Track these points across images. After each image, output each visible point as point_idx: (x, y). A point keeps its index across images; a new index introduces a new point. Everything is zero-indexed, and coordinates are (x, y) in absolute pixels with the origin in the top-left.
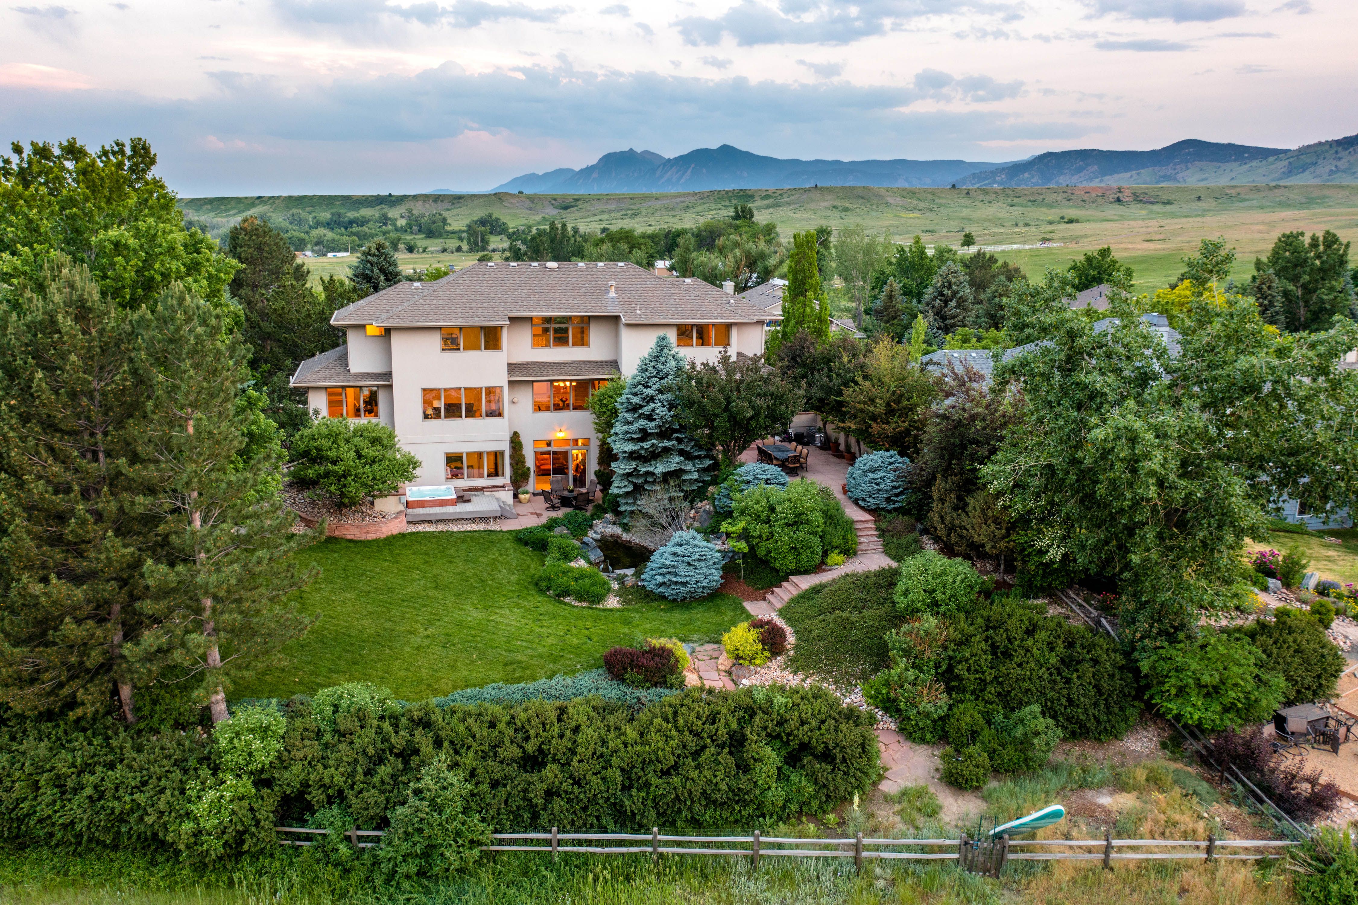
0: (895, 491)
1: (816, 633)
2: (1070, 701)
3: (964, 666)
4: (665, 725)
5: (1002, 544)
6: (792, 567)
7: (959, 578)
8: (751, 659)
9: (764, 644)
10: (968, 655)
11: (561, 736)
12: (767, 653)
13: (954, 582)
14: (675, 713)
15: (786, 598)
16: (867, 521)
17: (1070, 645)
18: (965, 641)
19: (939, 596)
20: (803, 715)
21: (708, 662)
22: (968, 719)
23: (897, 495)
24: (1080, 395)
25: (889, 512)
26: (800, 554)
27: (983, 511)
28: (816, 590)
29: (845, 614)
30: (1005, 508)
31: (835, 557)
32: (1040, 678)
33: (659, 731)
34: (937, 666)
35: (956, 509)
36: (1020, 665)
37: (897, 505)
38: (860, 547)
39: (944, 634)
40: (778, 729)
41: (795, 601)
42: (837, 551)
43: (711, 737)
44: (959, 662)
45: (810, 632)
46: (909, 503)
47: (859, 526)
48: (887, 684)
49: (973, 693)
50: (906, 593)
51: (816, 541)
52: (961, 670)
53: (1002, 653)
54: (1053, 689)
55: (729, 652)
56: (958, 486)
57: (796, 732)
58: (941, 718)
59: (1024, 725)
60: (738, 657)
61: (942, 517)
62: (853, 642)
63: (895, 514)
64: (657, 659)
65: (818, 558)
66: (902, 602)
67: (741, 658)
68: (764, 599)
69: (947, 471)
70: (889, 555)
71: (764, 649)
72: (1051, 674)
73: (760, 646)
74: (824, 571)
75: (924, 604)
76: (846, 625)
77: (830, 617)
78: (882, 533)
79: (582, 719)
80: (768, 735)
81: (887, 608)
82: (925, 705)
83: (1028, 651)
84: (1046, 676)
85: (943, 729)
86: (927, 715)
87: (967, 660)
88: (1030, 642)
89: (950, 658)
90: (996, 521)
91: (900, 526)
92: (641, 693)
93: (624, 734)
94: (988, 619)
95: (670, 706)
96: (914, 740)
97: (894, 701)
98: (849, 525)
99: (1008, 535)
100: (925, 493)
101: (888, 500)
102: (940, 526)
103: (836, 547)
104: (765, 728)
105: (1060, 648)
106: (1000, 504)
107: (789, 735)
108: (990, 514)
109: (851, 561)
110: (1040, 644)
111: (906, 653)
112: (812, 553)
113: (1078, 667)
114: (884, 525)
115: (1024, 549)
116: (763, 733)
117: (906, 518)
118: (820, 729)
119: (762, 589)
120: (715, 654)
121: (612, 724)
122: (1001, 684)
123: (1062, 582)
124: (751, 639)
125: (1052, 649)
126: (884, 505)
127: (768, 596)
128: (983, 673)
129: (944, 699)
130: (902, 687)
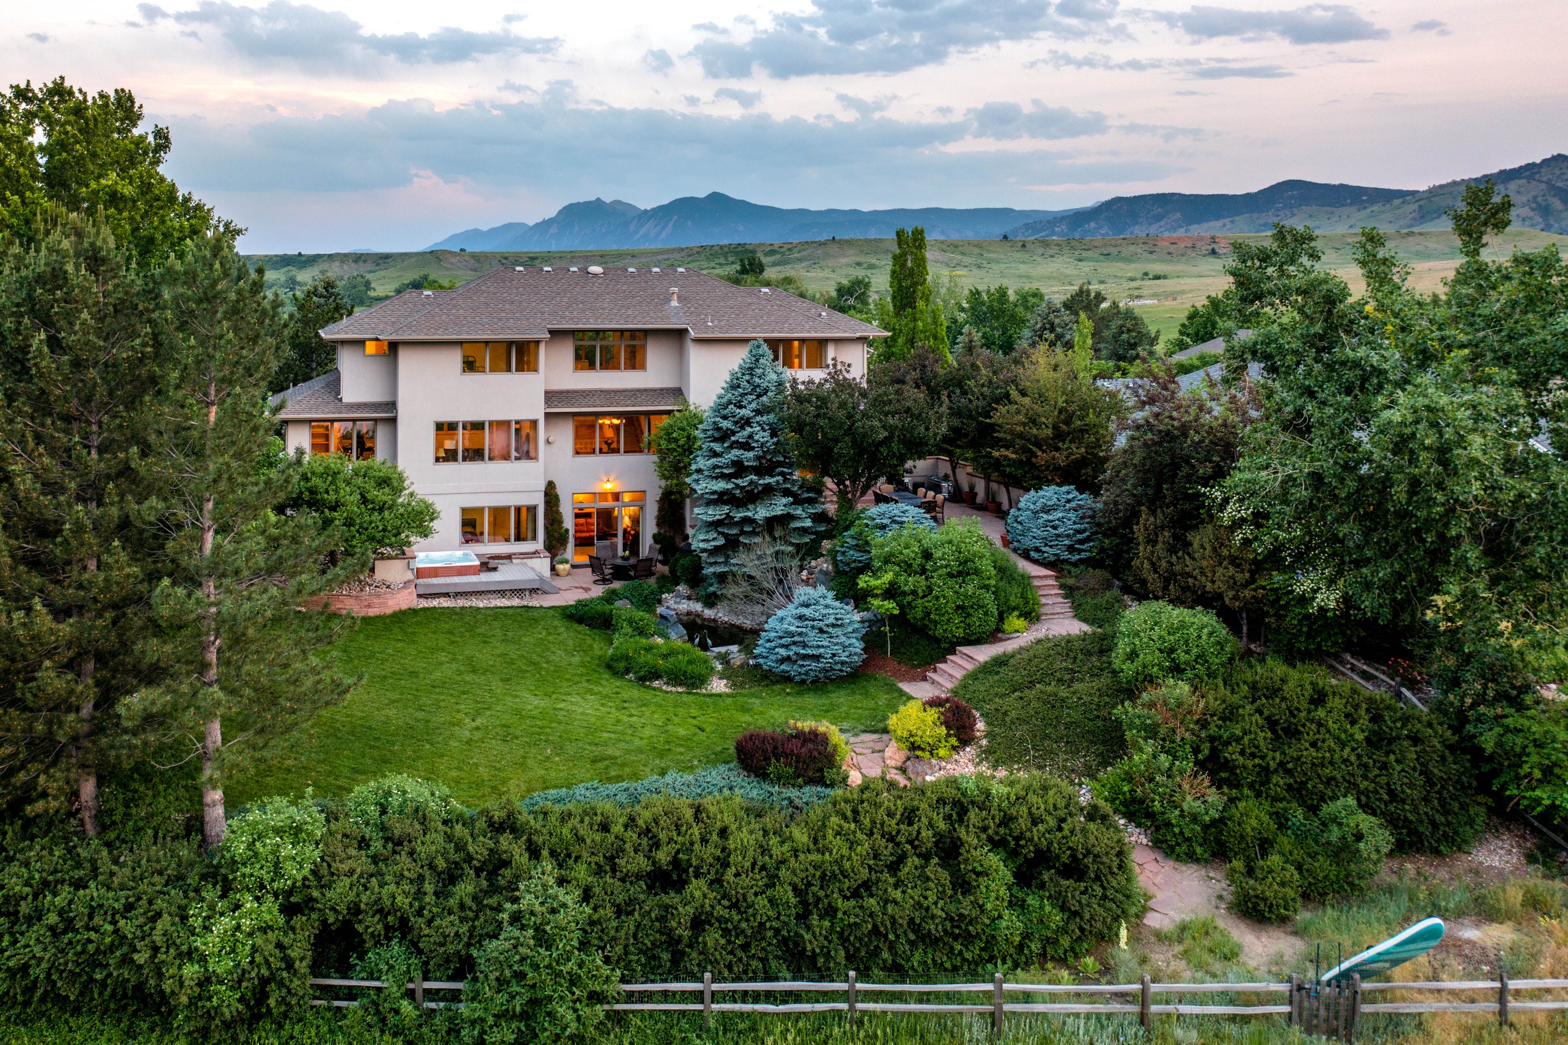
0: (1079, 536)
1: (1013, 714)
2: (1391, 793)
3: (1234, 747)
4: (846, 825)
5: (1247, 593)
6: (960, 633)
7: (1205, 631)
8: (932, 750)
9: (948, 728)
10: (1238, 732)
11: (704, 841)
12: (954, 741)
13: (1200, 637)
14: (855, 812)
15: (959, 674)
16: (1046, 577)
17: (1376, 718)
18: (1230, 715)
19: (1183, 657)
20: (1034, 810)
21: (870, 756)
22: (1254, 823)
23: (1081, 542)
24: (1349, 375)
25: (1075, 564)
26: (969, 615)
27: (1214, 549)
28: (1000, 662)
29: (1049, 689)
30: (1246, 542)
31: (1014, 622)
32: (1345, 761)
33: (838, 833)
34: (1196, 751)
35: (1172, 550)
36: (1314, 744)
37: (1083, 555)
38: (1043, 610)
39: (1202, 705)
40: (1002, 831)
41: (973, 676)
42: (1016, 613)
43: (910, 842)
44: (1227, 743)
45: (1005, 714)
46: (1102, 550)
47: (1036, 583)
48: (1129, 778)
49: (1251, 786)
50: (1133, 656)
51: (988, 598)
52: (1232, 753)
53: (1282, 729)
54: (1365, 777)
55: (900, 739)
56: (1172, 520)
57: (1028, 834)
58: (1214, 822)
59: (1340, 825)
60: (914, 747)
61: (1153, 564)
62: (1067, 726)
63: (1082, 567)
64: (811, 746)
65: (993, 621)
66: (1129, 669)
67: (919, 748)
68: (924, 679)
69: (1155, 502)
70: (1085, 621)
71: (948, 735)
72: (1359, 757)
73: (943, 730)
74: (1001, 640)
75: (1161, 669)
76: (1054, 703)
77: (1030, 694)
78: (1069, 592)
79: (728, 819)
80: (990, 839)
81: (1105, 680)
82: (1190, 803)
83: (1320, 725)
84: (1353, 758)
85: (1218, 841)
86: (1195, 818)
87: (1238, 740)
88: (1321, 713)
89: (1212, 739)
90: (1234, 561)
91: (1092, 583)
92: (792, 793)
93: (791, 838)
94: (1254, 686)
95: (847, 801)
96: (1178, 859)
97: (1142, 802)
98: (1026, 579)
99: (1253, 580)
100: (1123, 536)
101: (1071, 549)
102: (1151, 577)
103: (1014, 609)
104: (985, 829)
105: (1364, 720)
106: (1238, 537)
107: (1017, 839)
108: (1225, 552)
109: (1034, 628)
110: (1334, 714)
111: (1151, 732)
112: (986, 614)
113: (1393, 747)
114: (1071, 581)
115: (1278, 599)
116: (984, 836)
117: (1098, 572)
118: (1060, 829)
119: (919, 666)
120: (878, 747)
121: (769, 826)
122: (1289, 772)
123: (1335, 643)
124: (929, 720)
125: (1353, 723)
126: (1065, 555)
127: (930, 674)
128: (1263, 758)
129: (1213, 797)
130: (1151, 780)
